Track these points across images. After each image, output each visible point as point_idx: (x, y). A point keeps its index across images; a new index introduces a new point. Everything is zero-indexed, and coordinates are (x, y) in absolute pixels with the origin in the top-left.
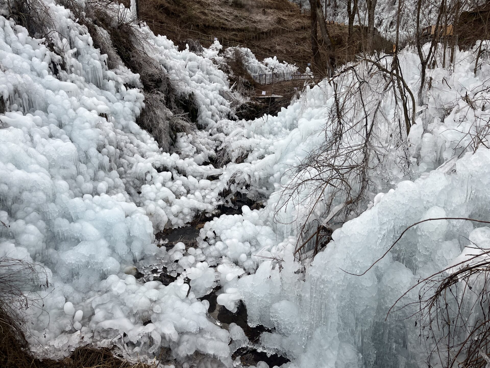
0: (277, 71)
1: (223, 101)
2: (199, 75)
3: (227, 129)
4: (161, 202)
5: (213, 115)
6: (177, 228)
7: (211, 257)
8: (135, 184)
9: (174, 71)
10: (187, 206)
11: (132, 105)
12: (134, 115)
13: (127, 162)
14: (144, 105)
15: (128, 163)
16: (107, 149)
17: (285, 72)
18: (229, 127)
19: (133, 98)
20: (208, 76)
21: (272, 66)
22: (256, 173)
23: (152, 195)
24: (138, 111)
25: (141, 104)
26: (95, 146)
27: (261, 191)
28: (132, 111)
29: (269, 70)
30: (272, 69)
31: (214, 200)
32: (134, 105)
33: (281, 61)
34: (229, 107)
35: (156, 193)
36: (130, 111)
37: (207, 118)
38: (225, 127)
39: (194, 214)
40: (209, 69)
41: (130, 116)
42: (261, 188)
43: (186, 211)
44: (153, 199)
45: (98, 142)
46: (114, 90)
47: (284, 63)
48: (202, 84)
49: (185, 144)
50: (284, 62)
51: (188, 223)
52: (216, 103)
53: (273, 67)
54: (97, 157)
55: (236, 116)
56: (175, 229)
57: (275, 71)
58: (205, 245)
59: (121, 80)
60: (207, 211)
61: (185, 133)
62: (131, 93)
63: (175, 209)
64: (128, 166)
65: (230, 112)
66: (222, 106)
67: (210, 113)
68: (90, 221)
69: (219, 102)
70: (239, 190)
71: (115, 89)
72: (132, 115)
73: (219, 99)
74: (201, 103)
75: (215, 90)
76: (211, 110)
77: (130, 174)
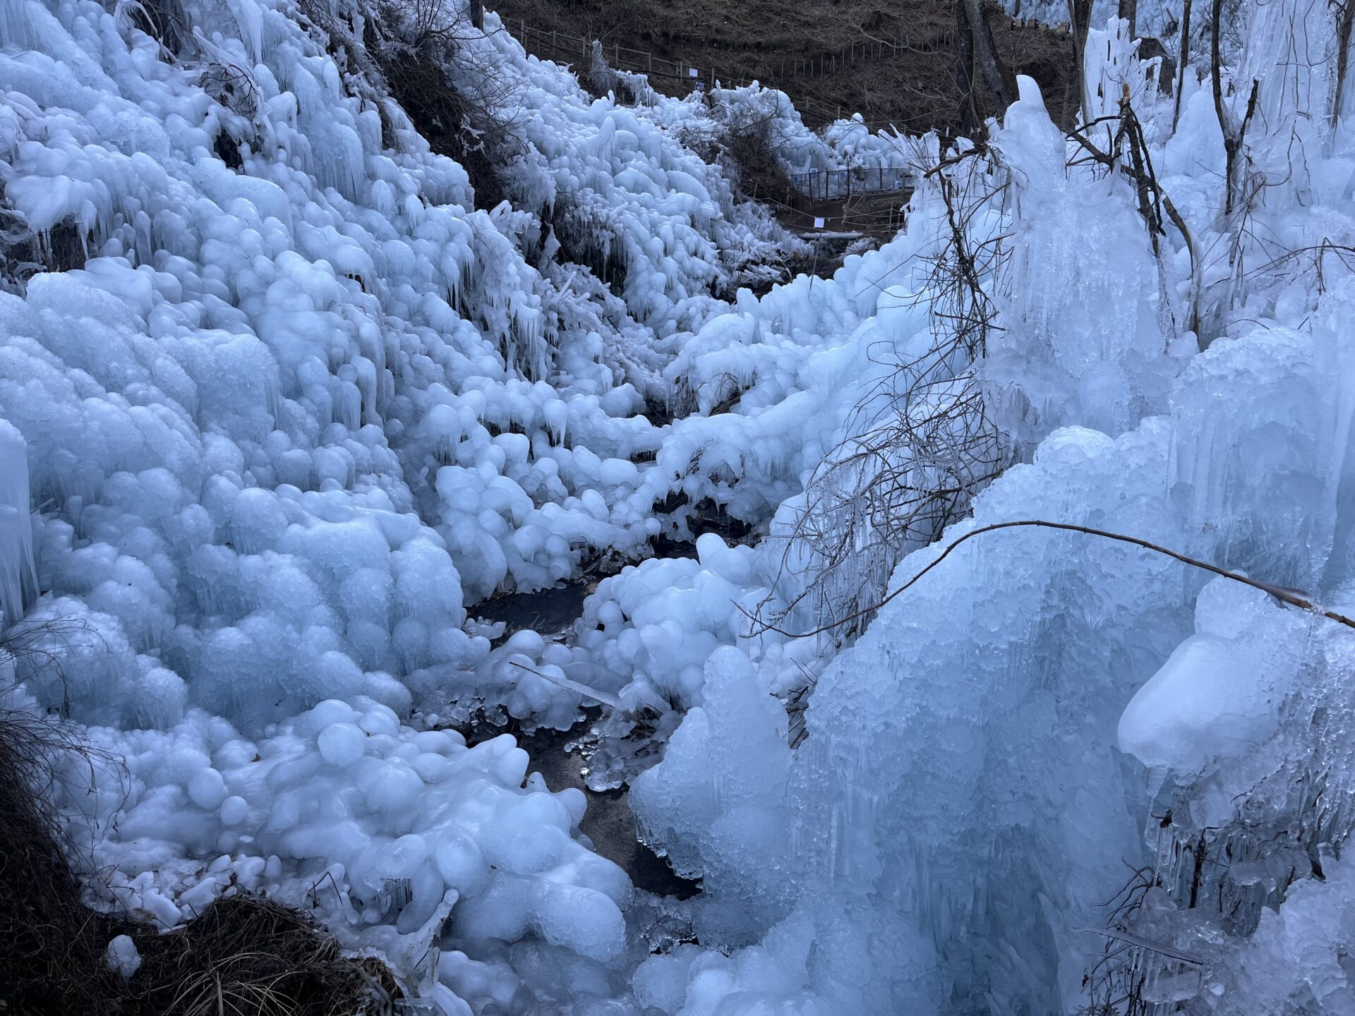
0: (861, 162)
2: (636, 167)
4: (492, 518)
5: (668, 285)
6: (529, 591)
9: (565, 159)
10: (561, 533)
11: (437, 252)
13: (410, 403)
15: (413, 407)
17: (884, 165)
19: (442, 231)
20: (662, 172)
21: (847, 148)
22: (760, 448)
23: (468, 499)
24: (453, 272)
25: (462, 250)
28: (436, 266)
29: (840, 158)
30: (849, 157)
31: (634, 517)
34: (715, 261)
35: (479, 494)
36: (431, 268)
37: (653, 293)
38: (699, 317)
41: (433, 283)
45: (329, 347)
46: (390, 208)
48: (645, 195)
51: (561, 580)
53: (851, 150)
54: (327, 386)
57: (858, 161)
62: (434, 218)
63: (526, 537)
64: (412, 415)
66: (695, 259)
67: (660, 278)
69: (687, 248)
70: (710, 493)
73: (688, 239)
74: (635, 248)
75: (678, 214)
76: (664, 270)
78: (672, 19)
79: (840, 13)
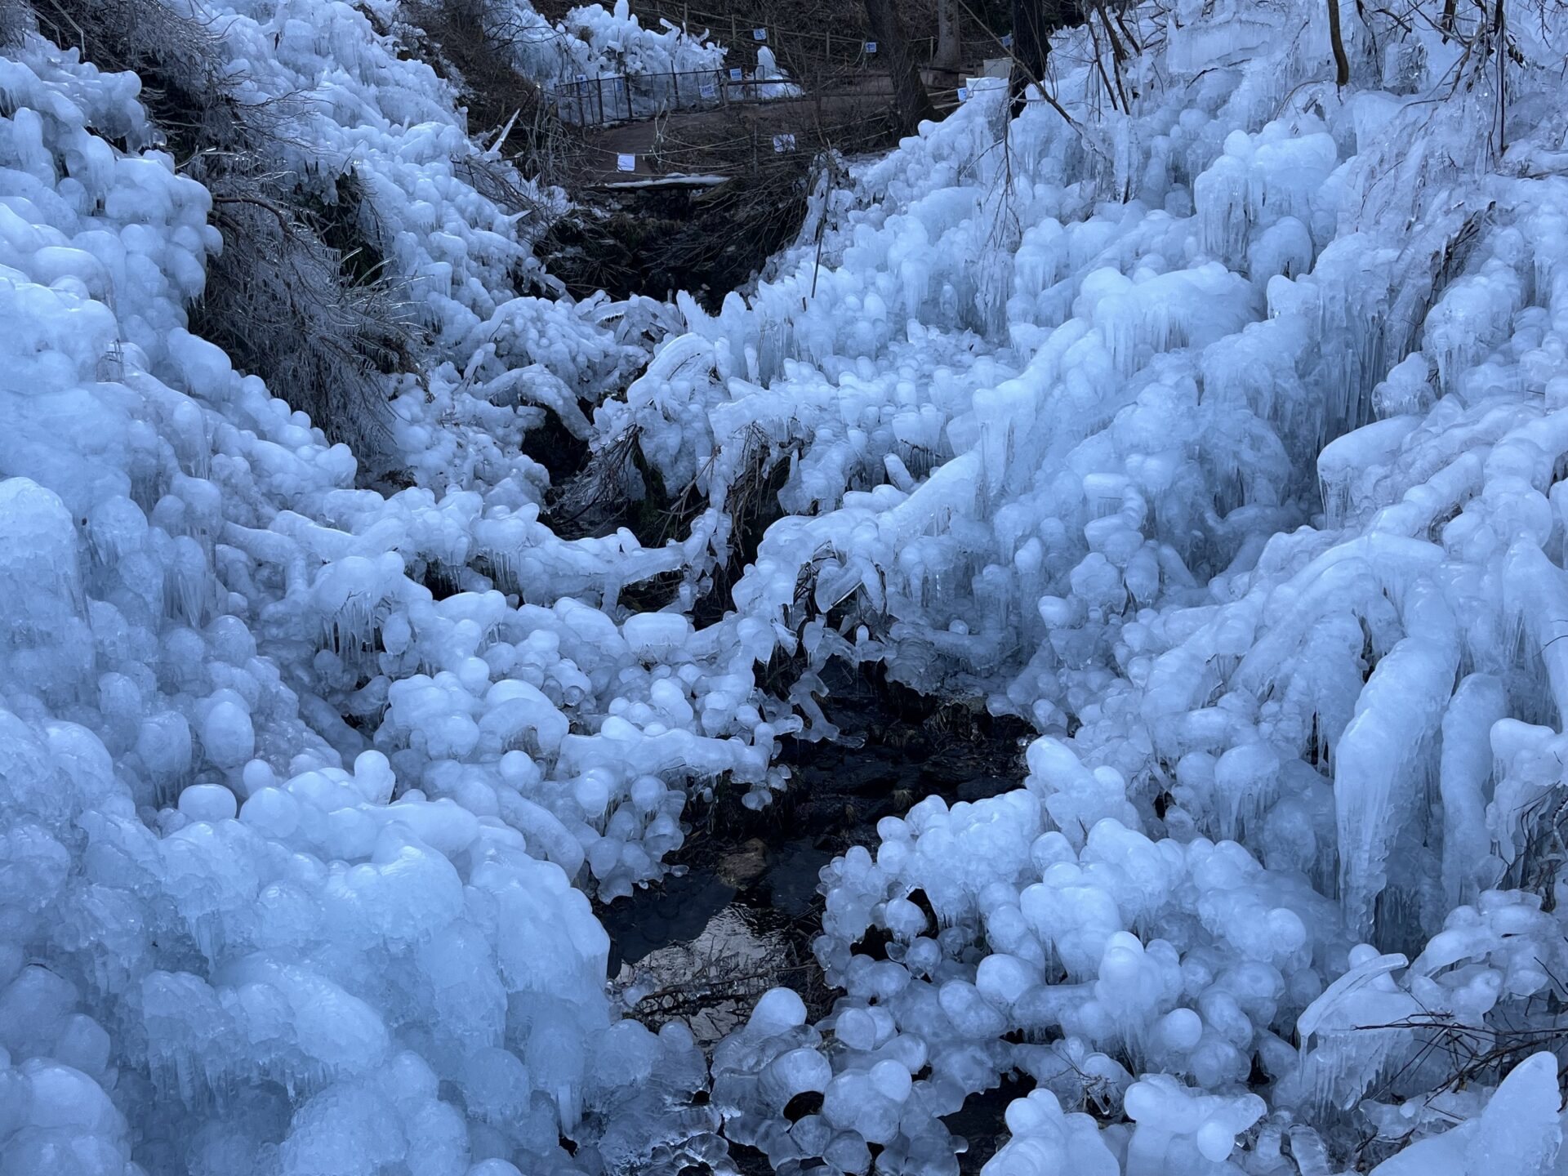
0: (638, 66)
1: (479, 209)
2: (333, 83)
3: (544, 341)
4: (517, 763)
5: (456, 282)
6: (627, 892)
7: (960, 1042)
8: (320, 679)
9: (242, 63)
10: (647, 765)
11: (161, 244)
12: (176, 293)
13: (242, 556)
14: (214, 235)
15: (253, 565)
16: (180, 496)
17: (676, 70)
18: (551, 331)
19: (156, 206)
20: (373, 89)
21: (611, 43)
22: (910, 555)
23: (460, 730)
24: (194, 274)
25: (201, 233)
26: (125, 485)
27: (943, 640)
28: (165, 272)
29: (603, 59)
30: (616, 57)
31: (749, 714)
32: (168, 240)
33: (648, 22)
34: (514, 234)
35: (476, 717)
36: (156, 271)
37: (434, 295)
38: (533, 333)
39: (679, 801)
40: (368, 54)
41: (161, 301)
42: (946, 627)
43: (648, 792)
44: (463, 752)
45: (129, 459)
46: (44, 161)
47: (663, 31)
48: (363, 128)
49: (420, 434)
50: (663, 22)
51: (669, 858)
52: (455, 221)
53: (618, 47)
54: (149, 550)
55: (552, 280)
56: (619, 899)
57: (634, 65)
58: (889, 979)
59: (68, 109)
60: (738, 780)
61: (411, 378)
62: (138, 178)
63: (594, 789)
64: (252, 576)
65: (519, 263)
66: (478, 231)
67: (443, 268)
68: (303, 951)
69: (461, 211)
70: (840, 647)
71: (47, 154)
72: (169, 297)
73: (460, 199)
74: (393, 221)
75: (433, 158)
76: (440, 255)
77: (279, 622)
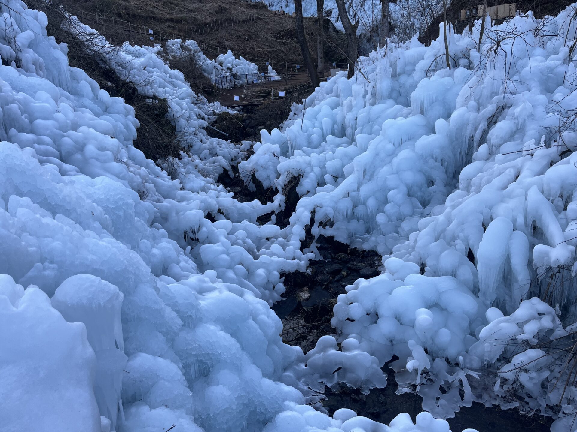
0: (236, 71)
3: (221, 149)
9: (135, 71)
10: (274, 268)
21: (228, 66)
23: (225, 259)
27: (350, 227)
29: (226, 70)
30: (230, 69)
31: (299, 252)
35: (228, 255)
38: (218, 147)
44: (227, 265)
48: (166, 89)
52: (194, 117)
63: (261, 275)
66: (200, 120)
69: (195, 114)
70: (322, 231)
73: (194, 109)
74: (178, 116)
75: (186, 98)
78: (129, 6)
79: (203, 6)
